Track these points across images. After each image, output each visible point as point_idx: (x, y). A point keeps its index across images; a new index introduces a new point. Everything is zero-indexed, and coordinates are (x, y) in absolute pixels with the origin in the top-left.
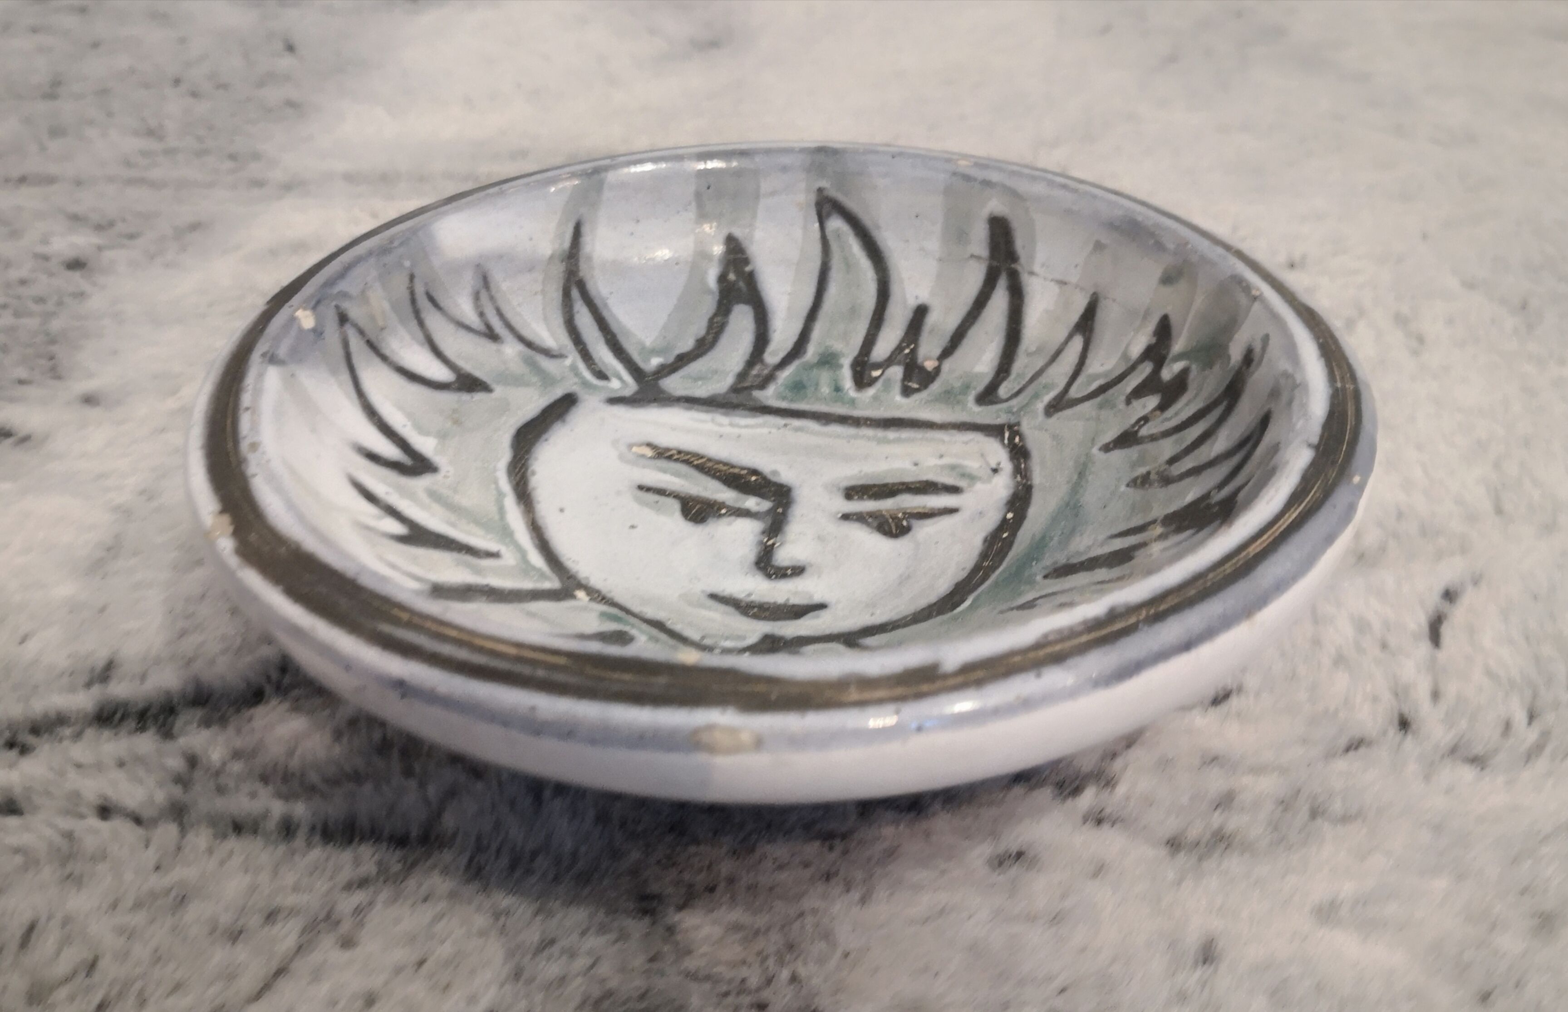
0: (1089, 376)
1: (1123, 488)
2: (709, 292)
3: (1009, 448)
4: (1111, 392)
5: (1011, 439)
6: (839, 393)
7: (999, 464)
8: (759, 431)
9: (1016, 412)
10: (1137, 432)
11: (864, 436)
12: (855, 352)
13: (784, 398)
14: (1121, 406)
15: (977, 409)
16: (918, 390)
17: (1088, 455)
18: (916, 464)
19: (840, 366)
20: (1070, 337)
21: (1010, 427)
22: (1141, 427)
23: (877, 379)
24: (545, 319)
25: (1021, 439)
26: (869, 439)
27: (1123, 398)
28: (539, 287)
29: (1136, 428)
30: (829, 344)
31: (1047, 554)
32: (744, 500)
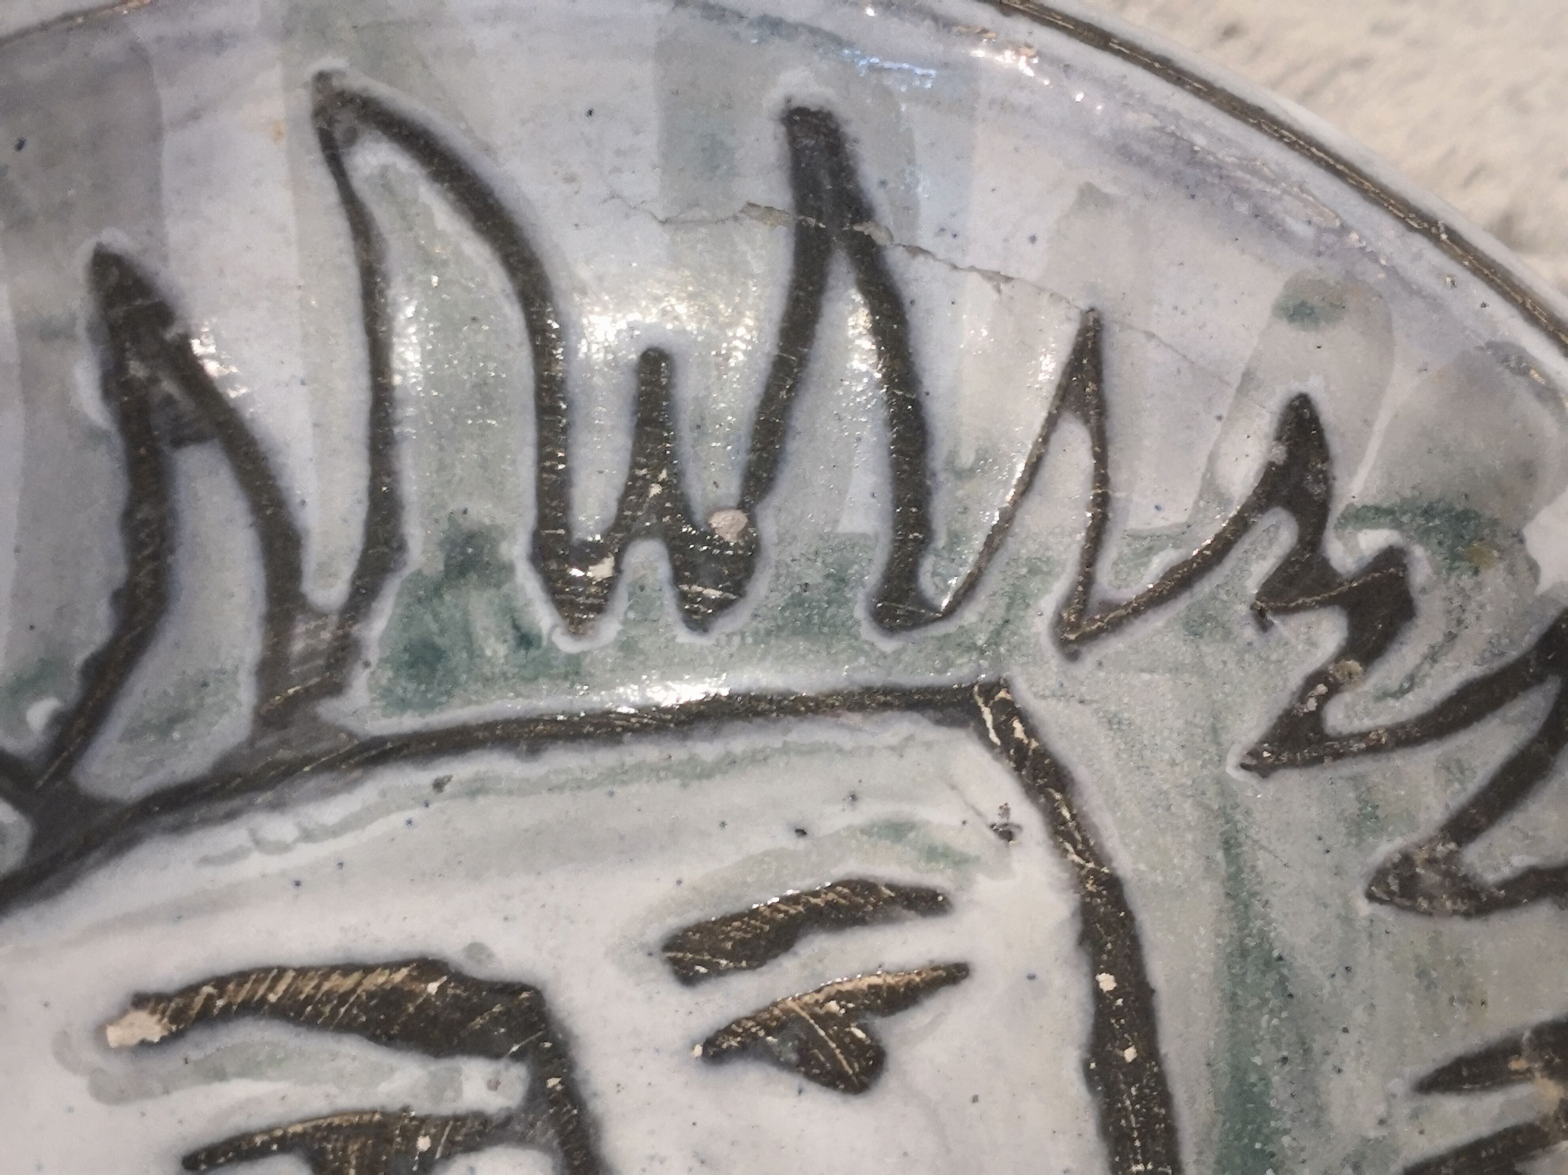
0: (1136, 536)
2: (95, 436)
3: (1009, 758)
4: (1204, 588)
5: (1004, 730)
6: (534, 653)
7: (1005, 810)
8: (378, 828)
9: (989, 643)
10: (1316, 717)
11: (639, 767)
12: (529, 518)
13: (403, 705)
14: (1249, 632)
15: (888, 645)
16: (722, 606)
18: (801, 832)
19: (508, 569)
20: (1051, 423)
21: (989, 690)
22: (1323, 700)
23: (609, 585)
25: (1030, 732)
26: (655, 772)
27: (1243, 609)
29: (1312, 705)
30: (454, 506)
31: (1286, 1140)
32: (454, 1081)
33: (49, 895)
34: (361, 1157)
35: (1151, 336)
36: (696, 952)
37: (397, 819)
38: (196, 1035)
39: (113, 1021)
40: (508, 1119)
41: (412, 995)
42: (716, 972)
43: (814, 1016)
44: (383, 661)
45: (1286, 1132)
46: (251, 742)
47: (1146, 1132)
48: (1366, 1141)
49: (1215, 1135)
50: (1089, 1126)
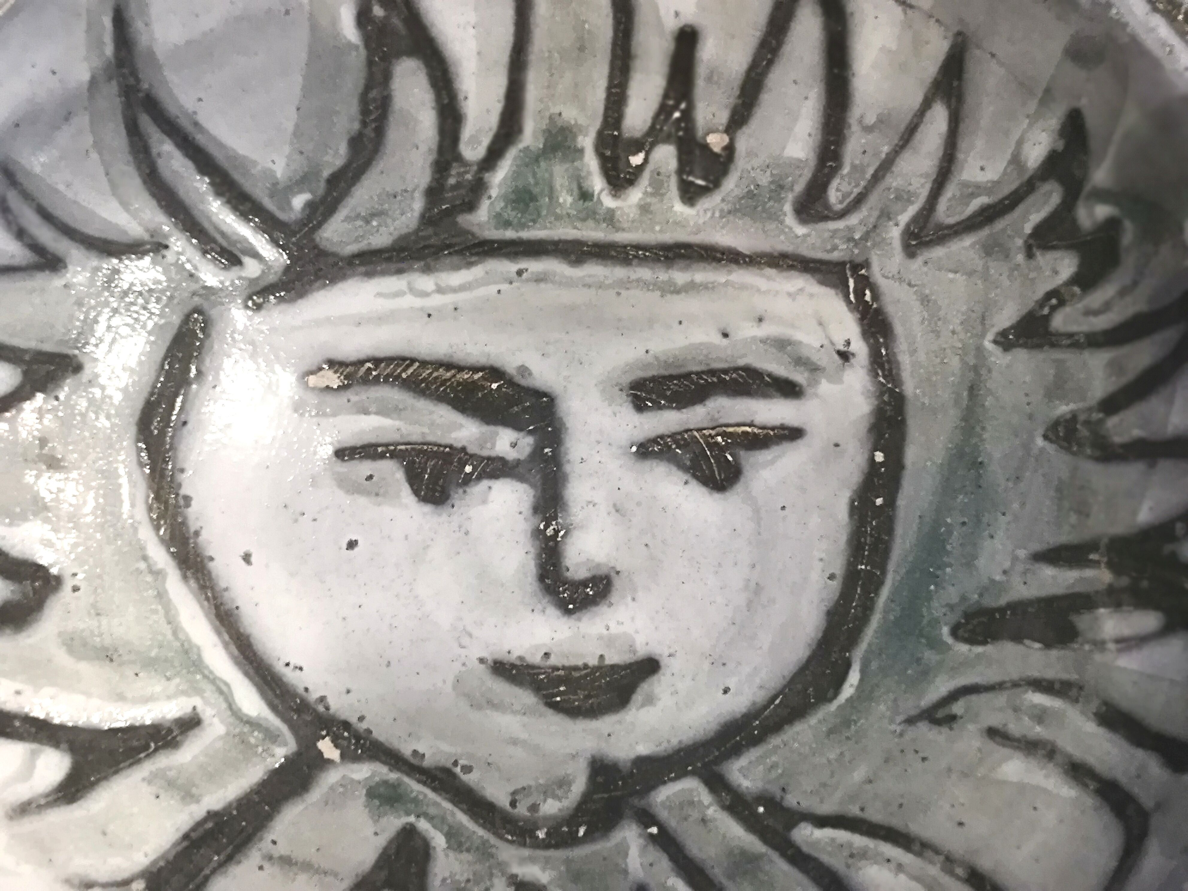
0: (965, 185)
1: (1040, 442)
2: (349, 47)
3: (858, 311)
4: (1000, 224)
5: (860, 294)
6: (589, 204)
7: (848, 343)
8: (482, 292)
9: (861, 239)
10: (1047, 319)
11: (638, 280)
12: (597, 124)
13: (507, 221)
14: (1020, 258)
15: (801, 230)
16: (705, 191)
17: (980, 350)
18: (726, 335)
19: (581, 151)
20: (927, 105)
21: (856, 267)
22: (1053, 309)
23: (640, 168)
24: (114, 188)
25: (875, 297)
26: (646, 285)
27: (1019, 242)
28: (89, 140)
29: (1046, 311)
30: (555, 110)
31: (948, 570)
32: (492, 439)
35: (993, 55)
36: (649, 393)
37: (493, 289)
38: (357, 389)
41: (482, 388)
42: (657, 407)
43: (707, 442)
44: (500, 197)
47: (874, 548)
50: (843, 538)
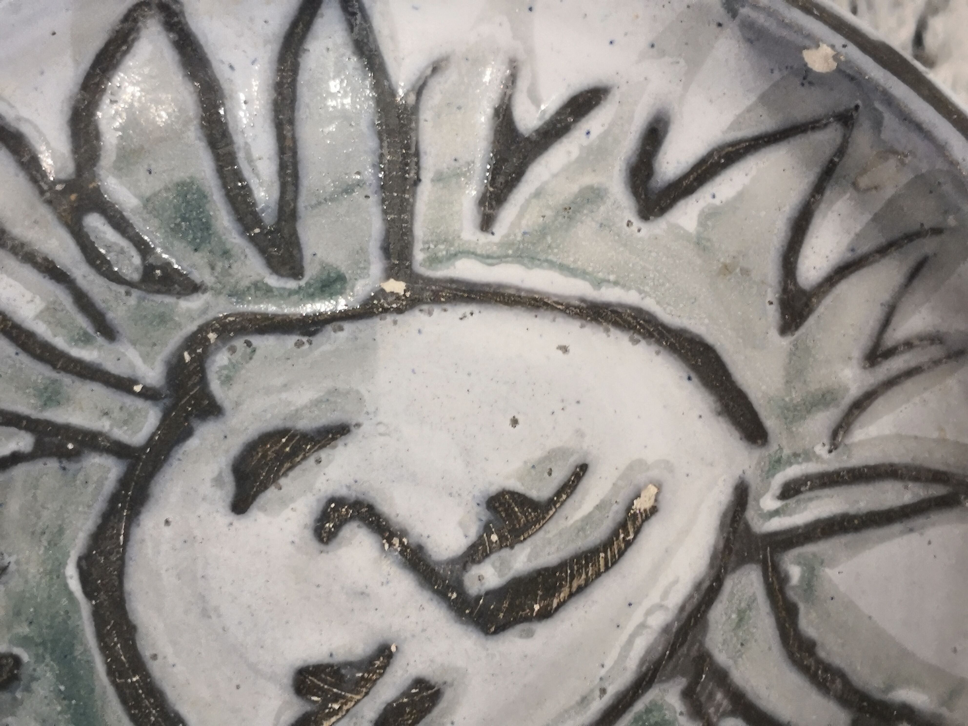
33: (725, 515)
34: (517, 517)
36: (423, 697)
37: (609, 663)
38: (620, 517)
39: (657, 495)
40: (465, 568)
41: (543, 598)
42: (406, 693)
43: (344, 697)
44: (676, 719)
45: (60, 713)
46: (702, 644)
47: (137, 698)
48: (13, 714)
49: (99, 703)
